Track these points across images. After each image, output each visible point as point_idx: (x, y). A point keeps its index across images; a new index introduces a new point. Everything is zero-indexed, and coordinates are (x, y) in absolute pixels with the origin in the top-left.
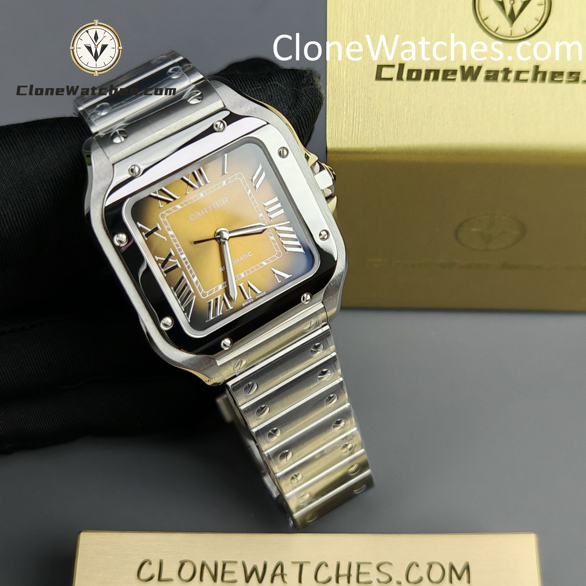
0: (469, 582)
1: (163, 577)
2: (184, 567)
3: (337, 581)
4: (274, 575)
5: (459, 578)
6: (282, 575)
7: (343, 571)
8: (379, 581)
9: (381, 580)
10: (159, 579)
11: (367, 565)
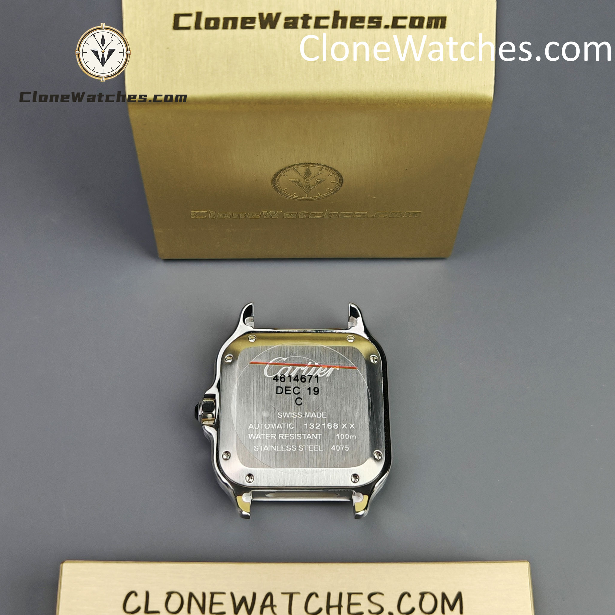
0: (461, 612)
1: (150, 609)
2: (171, 599)
3: (328, 612)
4: (263, 606)
5: (452, 608)
6: (272, 606)
7: (334, 601)
8: (370, 611)
9: (373, 611)
10: (146, 611)
11: (358, 596)
